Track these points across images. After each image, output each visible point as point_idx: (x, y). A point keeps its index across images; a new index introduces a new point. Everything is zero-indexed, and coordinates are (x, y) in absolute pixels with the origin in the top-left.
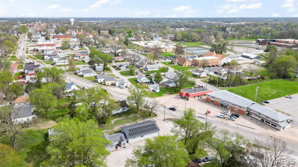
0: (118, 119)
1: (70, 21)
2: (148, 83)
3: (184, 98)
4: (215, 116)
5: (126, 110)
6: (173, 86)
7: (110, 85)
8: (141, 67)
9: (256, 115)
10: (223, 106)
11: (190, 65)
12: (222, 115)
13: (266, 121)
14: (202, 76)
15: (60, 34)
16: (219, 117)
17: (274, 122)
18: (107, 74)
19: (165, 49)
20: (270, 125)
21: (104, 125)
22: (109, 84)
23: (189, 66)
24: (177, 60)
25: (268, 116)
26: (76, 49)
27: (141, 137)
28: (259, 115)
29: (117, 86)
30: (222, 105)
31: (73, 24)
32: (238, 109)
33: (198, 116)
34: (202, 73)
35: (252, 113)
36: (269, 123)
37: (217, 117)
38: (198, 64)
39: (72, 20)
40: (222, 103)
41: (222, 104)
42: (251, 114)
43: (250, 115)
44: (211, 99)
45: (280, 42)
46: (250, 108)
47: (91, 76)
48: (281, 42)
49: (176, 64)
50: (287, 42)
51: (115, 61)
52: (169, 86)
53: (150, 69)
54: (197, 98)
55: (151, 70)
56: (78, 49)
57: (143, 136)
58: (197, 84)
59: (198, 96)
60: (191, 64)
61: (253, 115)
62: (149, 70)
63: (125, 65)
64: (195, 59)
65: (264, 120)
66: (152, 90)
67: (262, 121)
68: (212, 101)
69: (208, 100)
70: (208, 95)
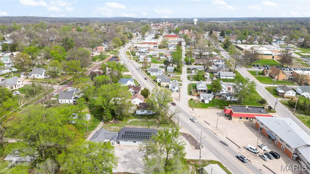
0: (137, 120)
1: (194, 21)
2: (204, 91)
3: (228, 116)
4: (244, 147)
5: (151, 113)
7: (164, 86)
8: (215, 73)
9: (305, 163)
10: (270, 139)
11: (285, 79)
12: (252, 149)
14: (286, 95)
15: (172, 34)
16: (248, 149)
18: (172, 75)
19: (272, 56)
21: (119, 121)
23: (283, 80)
24: (269, 71)
26: (171, 49)
27: (134, 142)
29: (170, 88)
31: (196, 23)
32: (285, 148)
33: (221, 140)
34: (289, 92)
35: (302, 159)
37: (246, 148)
39: (196, 20)
40: (269, 134)
43: (299, 161)
46: (300, 150)
47: (156, 75)
49: (268, 75)
51: (195, 63)
52: (227, 99)
53: (223, 76)
54: (244, 120)
55: (224, 78)
56: (173, 49)
57: (135, 142)
58: (268, 104)
59: (247, 118)
60: (287, 78)
62: (222, 78)
63: (200, 69)
64: (296, 73)
66: (201, 100)
68: (261, 129)
69: (257, 126)
70: (258, 120)
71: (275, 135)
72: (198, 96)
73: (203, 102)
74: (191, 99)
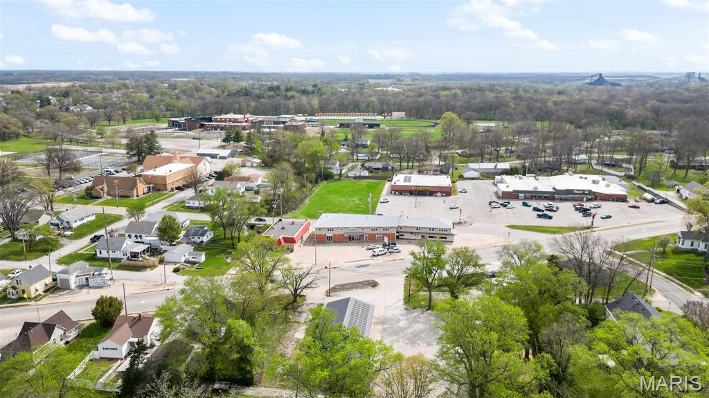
6: (210, 237)
7: (42, 293)
9: (411, 233)
10: (353, 240)
13: (430, 237)
17: (441, 232)
20: (438, 239)
22: (38, 293)
24: (105, 187)
25: (432, 226)
28: (418, 231)
29: (73, 286)
30: (351, 238)
35: (403, 232)
36: (436, 237)
38: (165, 185)
40: (351, 235)
42: (403, 235)
43: (400, 237)
44: (328, 235)
45: (221, 121)
48: (225, 122)
50: (235, 119)
53: (76, 222)
55: (79, 223)
59: (302, 238)
60: (147, 190)
61: (406, 236)
62: (74, 225)
64: (152, 176)
65: (426, 237)
66: (184, 262)
67: (422, 238)
68: (329, 238)
69: (320, 239)
70: (320, 229)
71: (361, 230)
72: (161, 262)
73: (194, 263)
74: (176, 271)
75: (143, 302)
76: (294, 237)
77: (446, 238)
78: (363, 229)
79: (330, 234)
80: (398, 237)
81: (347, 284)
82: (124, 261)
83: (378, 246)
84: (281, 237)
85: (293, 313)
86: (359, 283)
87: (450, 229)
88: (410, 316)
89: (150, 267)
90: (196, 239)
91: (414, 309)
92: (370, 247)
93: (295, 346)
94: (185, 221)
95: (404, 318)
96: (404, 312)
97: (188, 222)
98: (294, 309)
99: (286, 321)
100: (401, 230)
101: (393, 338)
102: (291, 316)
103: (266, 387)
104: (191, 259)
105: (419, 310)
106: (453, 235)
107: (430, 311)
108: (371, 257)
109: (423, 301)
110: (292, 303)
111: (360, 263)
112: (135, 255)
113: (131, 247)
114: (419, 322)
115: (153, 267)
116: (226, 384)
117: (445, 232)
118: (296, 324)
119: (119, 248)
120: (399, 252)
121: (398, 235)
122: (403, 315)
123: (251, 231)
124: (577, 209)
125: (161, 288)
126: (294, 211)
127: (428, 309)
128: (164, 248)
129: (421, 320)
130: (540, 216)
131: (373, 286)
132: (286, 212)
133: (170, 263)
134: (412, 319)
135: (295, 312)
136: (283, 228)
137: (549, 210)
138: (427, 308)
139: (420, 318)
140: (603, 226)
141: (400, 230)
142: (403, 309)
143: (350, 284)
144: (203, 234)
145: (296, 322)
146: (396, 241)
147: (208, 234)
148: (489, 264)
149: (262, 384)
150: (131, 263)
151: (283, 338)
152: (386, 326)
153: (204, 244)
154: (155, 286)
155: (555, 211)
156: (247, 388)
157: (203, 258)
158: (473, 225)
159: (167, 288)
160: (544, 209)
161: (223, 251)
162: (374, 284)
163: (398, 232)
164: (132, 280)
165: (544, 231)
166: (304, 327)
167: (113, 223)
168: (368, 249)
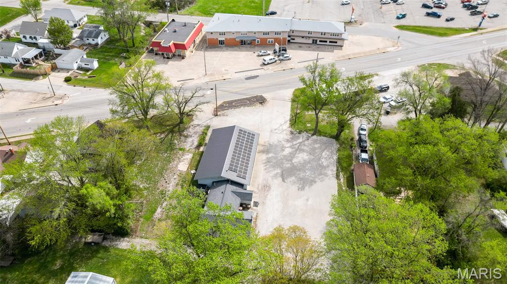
9: (303, 37)
10: (245, 44)
13: (320, 41)
17: (332, 37)
20: (328, 43)
25: (324, 31)
28: (310, 35)
30: (243, 43)
32: (274, 39)
35: (295, 36)
36: (326, 42)
40: (241, 39)
41: (242, 41)
42: (294, 39)
43: (291, 41)
44: (220, 39)
46: (293, 28)
54: (192, 46)
61: (297, 40)
65: (316, 41)
66: (78, 69)
67: (313, 43)
68: (221, 42)
69: (212, 44)
70: (212, 33)
71: (253, 35)
72: (54, 68)
73: (87, 70)
74: (67, 80)
75: (29, 121)
76: (185, 43)
77: (336, 42)
78: (255, 33)
79: (222, 38)
80: (289, 41)
81: (235, 101)
82: (17, 68)
83: (269, 52)
84: (171, 44)
85: (178, 138)
86: (247, 99)
87: (341, 34)
88: (295, 143)
89: (42, 75)
90: (91, 41)
91: (300, 133)
92: (261, 54)
93: (176, 181)
94: (82, 19)
95: (289, 145)
96: (289, 137)
97: (86, 19)
98: (180, 132)
99: (171, 147)
100: (293, 34)
101: (275, 172)
102: (176, 142)
103: (142, 237)
104: (84, 66)
105: (304, 134)
106: (343, 40)
107: (315, 137)
108: (261, 65)
109: (309, 122)
110: (178, 125)
111: (249, 74)
112: (27, 61)
113: (23, 52)
114: (303, 151)
115: (45, 75)
116: (100, 235)
117: (337, 37)
118: (180, 152)
119: (10, 54)
120: (289, 59)
121: (289, 39)
122: (288, 141)
123: (148, 29)
124: (465, 6)
125: (49, 103)
126: (191, 6)
127: (313, 135)
128: (57, 51)
129: (305, 148)
130: (428, 14)
131: (261, 103)
132: (183, 7)
133: (62, 70)
134: (297, 146)
135: (181, 135)
136: (175, 31)
137: (437, 7)
138: (312, 132)
139: (304, 145)
140: (490, 27)
141: (291, 34)
142: (289, 133)
143: (238, 100)
144: (97, 36)
145: (181, 149)
146: (287, 46)
147: (102, 34)
148: (377, 75)
149: (137, 234)
150: (24, 70)
151: (166, 170)
152: (271, 155)
153: (99, 46)
154: (45, 99)
155: (443, 8)
156: (122, 239)
157: (96, 65)
158: (363, 25)
159: (56, 102)
160: (432, 5)
161: (117, 55)
162: (261, 101)
163: (289, 36)
164: (23, 91)
165: (432, 33)
166: (189, 156)
167: (14, 18)
168: (259, 56)
